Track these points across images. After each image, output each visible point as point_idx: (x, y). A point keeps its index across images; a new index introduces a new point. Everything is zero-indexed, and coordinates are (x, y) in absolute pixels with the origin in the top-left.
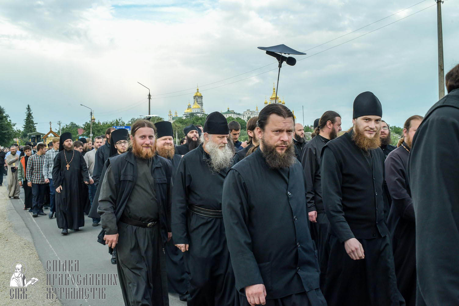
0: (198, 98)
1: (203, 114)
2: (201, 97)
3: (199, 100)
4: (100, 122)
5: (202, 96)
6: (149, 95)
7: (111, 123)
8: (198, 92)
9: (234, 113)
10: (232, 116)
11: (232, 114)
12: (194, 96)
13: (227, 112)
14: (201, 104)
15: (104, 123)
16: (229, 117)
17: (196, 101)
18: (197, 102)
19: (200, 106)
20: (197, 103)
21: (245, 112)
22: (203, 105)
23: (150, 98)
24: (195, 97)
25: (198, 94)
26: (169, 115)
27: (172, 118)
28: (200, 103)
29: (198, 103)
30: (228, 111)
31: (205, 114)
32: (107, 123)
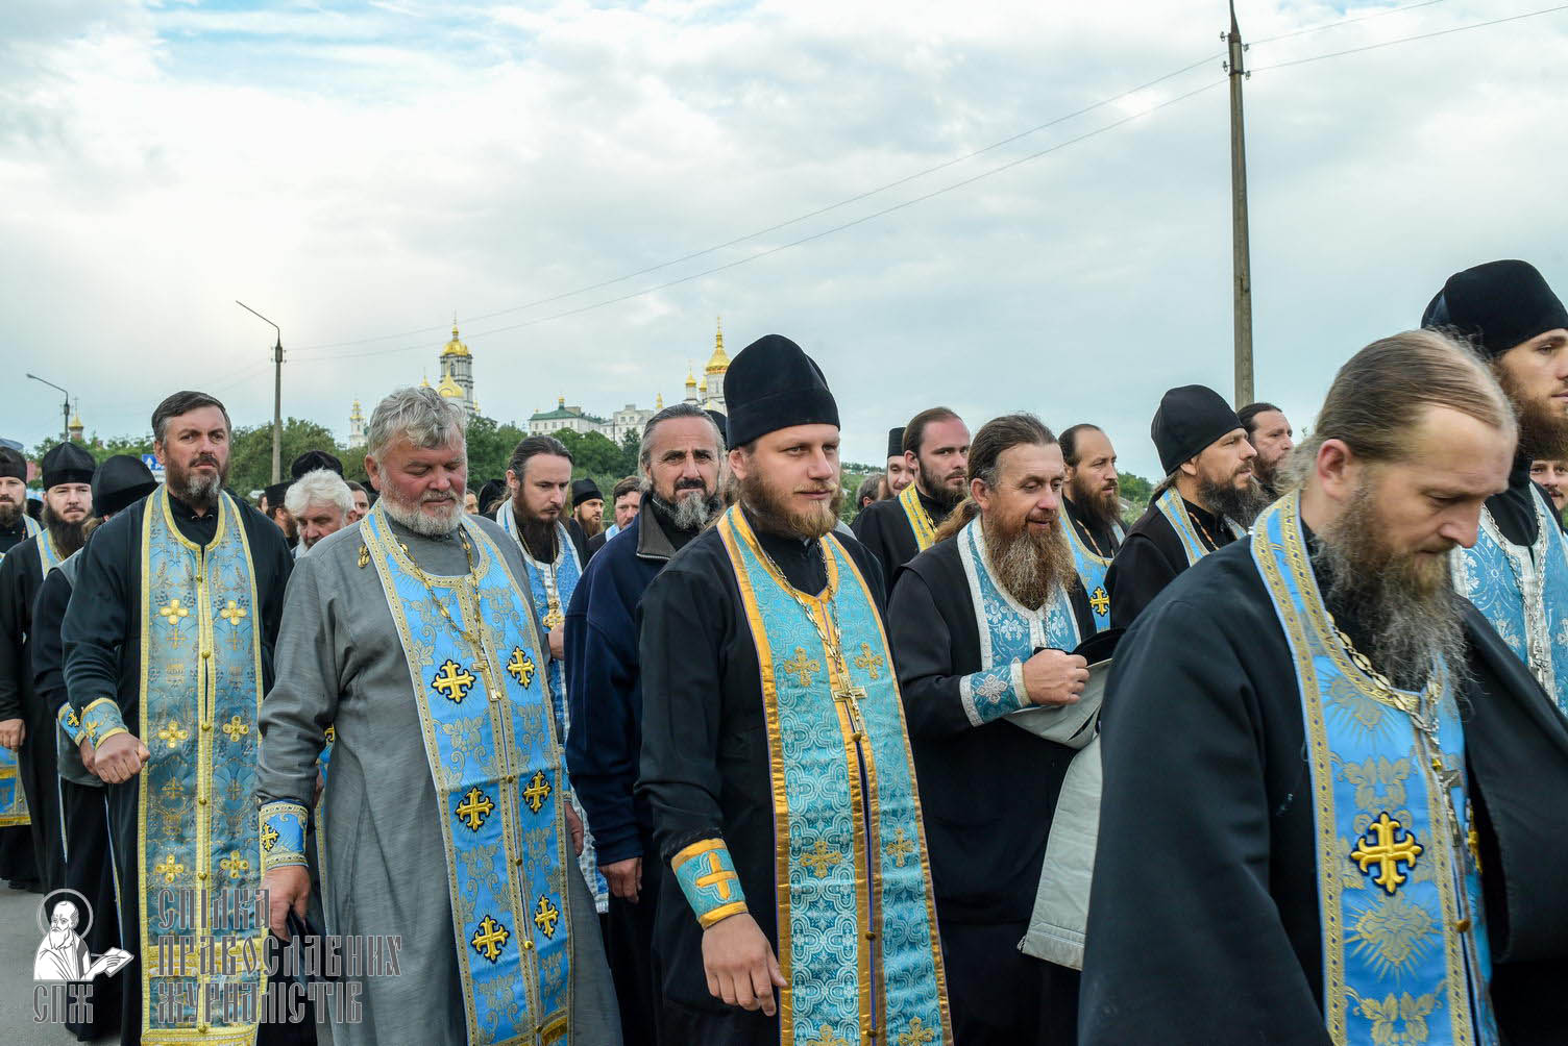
0: (457, 361)
1: (473, 416)
2: (467, 359)
3: (460, 368)
4: (100, 439)
5: (469, 357)
6: (279, 348)
7: (143, 443)
8: (456, 340)
9: (582, 416)
10: (575, 428)
11: (575, 421)
12: (442, 354)
13: (556, 413)
14: (468, 383)
15: (114, 443)
16: (564, 430)
17: (448, 374)
18: (453, 375)
19: (461, 390)
20: (452, 379)
21: (620, 413)
22: (472, 388)
23: (279, 360)
24: (445, 358)
25: (458, 348)
26: (352, 420)
27: (362, 428)
28: (465, 378)
29: (457, 378)
30: (562, 408)
31: (478, 418)
32: (124, 444)
